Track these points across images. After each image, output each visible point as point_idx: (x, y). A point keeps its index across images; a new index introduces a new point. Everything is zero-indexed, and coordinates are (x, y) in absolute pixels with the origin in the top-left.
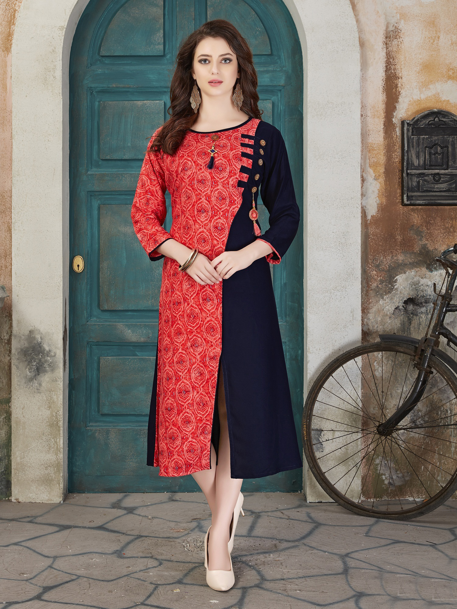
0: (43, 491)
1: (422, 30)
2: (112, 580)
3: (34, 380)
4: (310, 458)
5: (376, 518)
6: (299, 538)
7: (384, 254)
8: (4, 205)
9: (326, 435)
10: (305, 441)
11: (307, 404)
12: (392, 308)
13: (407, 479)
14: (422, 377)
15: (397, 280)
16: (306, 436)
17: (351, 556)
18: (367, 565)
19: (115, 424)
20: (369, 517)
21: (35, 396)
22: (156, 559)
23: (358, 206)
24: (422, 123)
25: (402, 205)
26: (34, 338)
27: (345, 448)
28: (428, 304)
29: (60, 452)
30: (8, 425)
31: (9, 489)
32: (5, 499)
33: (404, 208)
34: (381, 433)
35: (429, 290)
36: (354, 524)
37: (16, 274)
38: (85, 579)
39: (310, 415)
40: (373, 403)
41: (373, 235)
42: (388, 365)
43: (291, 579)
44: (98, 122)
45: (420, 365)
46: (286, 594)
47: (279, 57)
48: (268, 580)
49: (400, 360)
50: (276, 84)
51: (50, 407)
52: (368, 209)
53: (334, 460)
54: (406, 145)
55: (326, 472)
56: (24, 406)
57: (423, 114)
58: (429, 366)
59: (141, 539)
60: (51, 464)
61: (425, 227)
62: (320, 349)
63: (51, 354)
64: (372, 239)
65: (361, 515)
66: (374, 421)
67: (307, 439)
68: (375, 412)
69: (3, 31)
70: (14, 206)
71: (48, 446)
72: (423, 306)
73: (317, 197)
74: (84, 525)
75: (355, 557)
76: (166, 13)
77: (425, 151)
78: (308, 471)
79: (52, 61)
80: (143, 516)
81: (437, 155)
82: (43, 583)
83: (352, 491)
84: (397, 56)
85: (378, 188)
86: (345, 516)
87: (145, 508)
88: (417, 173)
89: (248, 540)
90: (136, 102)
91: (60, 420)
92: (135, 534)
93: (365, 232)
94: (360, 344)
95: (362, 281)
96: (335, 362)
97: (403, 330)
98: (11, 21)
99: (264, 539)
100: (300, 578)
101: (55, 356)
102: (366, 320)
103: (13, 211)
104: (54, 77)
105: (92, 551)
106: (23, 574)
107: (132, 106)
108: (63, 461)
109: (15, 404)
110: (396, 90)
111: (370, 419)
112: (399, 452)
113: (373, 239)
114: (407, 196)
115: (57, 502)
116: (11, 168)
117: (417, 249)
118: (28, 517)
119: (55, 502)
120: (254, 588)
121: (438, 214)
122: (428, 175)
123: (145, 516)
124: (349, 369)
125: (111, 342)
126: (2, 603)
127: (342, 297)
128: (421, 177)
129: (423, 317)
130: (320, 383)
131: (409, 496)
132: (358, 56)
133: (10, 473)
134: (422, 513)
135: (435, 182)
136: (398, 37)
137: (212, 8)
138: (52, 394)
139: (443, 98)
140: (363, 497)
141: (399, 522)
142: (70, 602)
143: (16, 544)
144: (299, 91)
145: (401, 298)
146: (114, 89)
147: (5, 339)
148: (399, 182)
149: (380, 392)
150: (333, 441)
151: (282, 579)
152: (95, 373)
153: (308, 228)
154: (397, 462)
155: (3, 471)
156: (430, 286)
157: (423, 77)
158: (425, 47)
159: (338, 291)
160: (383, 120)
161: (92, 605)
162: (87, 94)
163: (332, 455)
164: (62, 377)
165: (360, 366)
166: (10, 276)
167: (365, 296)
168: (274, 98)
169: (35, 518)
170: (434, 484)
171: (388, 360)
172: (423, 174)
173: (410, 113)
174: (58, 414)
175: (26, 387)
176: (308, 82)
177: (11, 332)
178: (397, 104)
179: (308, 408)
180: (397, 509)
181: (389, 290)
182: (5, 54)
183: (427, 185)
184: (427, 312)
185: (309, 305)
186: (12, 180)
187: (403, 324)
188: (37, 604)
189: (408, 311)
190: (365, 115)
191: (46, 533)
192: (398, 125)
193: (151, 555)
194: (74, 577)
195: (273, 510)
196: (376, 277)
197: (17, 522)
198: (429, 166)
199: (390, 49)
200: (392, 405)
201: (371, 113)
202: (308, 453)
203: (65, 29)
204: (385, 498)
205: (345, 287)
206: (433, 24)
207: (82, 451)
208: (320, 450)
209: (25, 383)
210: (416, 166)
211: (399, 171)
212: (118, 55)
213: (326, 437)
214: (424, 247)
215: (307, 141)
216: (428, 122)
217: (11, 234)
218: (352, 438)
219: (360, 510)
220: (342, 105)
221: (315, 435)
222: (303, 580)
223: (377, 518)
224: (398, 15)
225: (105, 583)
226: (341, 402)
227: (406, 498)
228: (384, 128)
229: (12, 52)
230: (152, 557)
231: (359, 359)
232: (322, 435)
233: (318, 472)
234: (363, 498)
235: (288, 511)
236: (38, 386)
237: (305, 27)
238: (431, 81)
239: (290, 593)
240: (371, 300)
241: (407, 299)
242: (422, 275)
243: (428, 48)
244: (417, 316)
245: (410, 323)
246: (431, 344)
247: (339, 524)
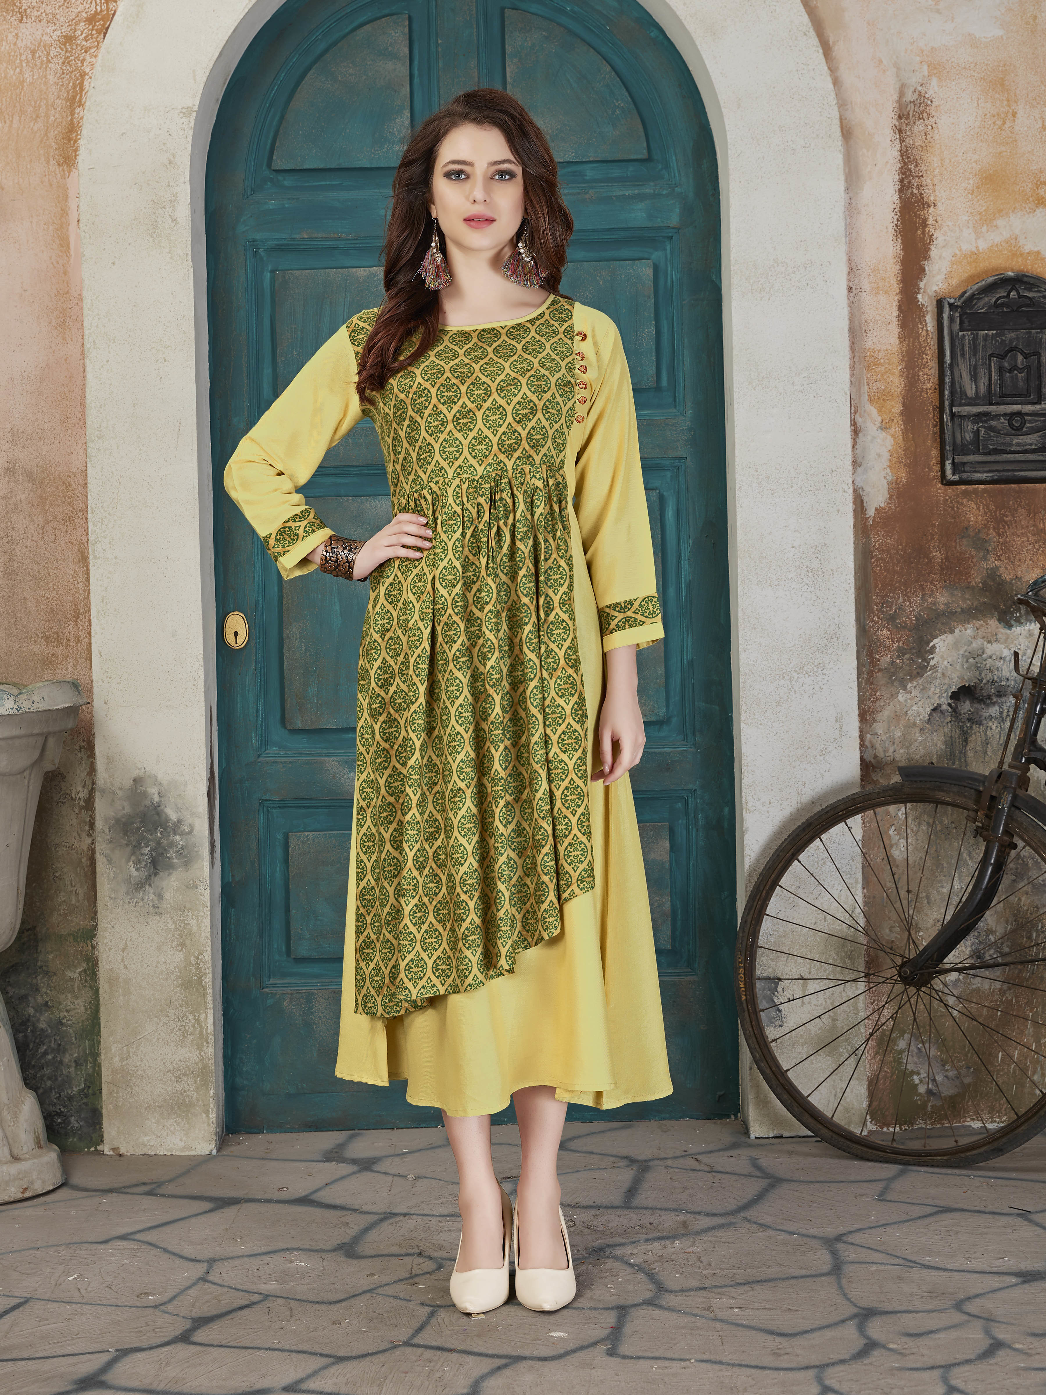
0: (172, 1128)
1: (979, 99)
2: (338, 1302)
3: (147, 887)
4: (754, 1039)
5: (900, 1164)
6: (734, 1207)
7: (906, 590)
8: (69, 504)
9: (789, 989)
10: (741, 1003)
11: (746, 922)
12: (925, 710)
13: (967, 1080)
14: (994, 856)
15: (934, 647)
16: (745, 991)
17: (849, 1240)
18: (882, 1255)
19: (324, 980)
20: (886, 1162)
21: (149, 921)
22: (431, 1258)
23: (846, 488)
24: (981, 303)
25: (943, 484)
26: (145, 795)
27: (830, 1016)
28: (1003, 699)
29: (207, 1043)
30: (91, 987)
31: (98, 1127)
32: (89, 1151)
33: (946, 490)
34: (906, 980)
35: (1005, 667)
36: (852, 1178)
37: (101, 656)
38: (280, 1301)
39: (752, 946)
40: (889, 918)
41: (881, 550)
42: (920, 833)
43: (721, 1287)
44: (271, 316)
45: (987, 830)
46: (711, 1315)
47: (667, 166)
48: (671, 1292)
49: (946, 822)
50: (661, 225)
51: (183, 945)
52: (868, 495)
53: (806, 1043)
54: (948, 353)
55: (788, 1070)
56: (126, 943)
57: (983, 283)
58: (1007, 832)
59: (393, 1220)
60: (189, 1069)
61: (994, 530)
62: (770, 803)
63: (182, 829)
64: (878, 559)
65: (868, 1160)
66: (892, 956)
67: (746, 999)
68: (893, 937)
69: (58, 120)
70: (94, 506)
71: (180, 1030)
72: (994, 704)
73: (756, 471)
74: (269, 1196)
75: (857, 1242)
76: (416, 72)
77: (990, 365)
78: (751, 1069)
79: (169, 185)
80: (394, 1175)
81: (1016, 372)
82: (191, 1311)
83: (847, 1110)
84: (925, 158)
85: (890, 448)
86: (834, 1162)
87: (397, 1159)
88: (972, 413)
89: (626, 1215)
90: (354, 270)
91: (205, 973)
92: (380, 1211)
93: (863, 544)
94: (857, 790)
95: (858, 652)
96: (804, 829)
97: (950, 756)
98: (74, 97)
99: (659, 1212)
100: (740, 1284)
101: (190, 832)
102: (869, 736)
103: (90, 516)
104: (174, 220)
105: (289, 1247)
106: (145, 1294)
107: (347, 280)
108: (215, 1062)
109: (105, 941)
110: (923, 233)
111: (882, 950)
112: (949, 1023)
113: (881, 559)
114: (953, 463)
115: (203, 1154)
116: (85, 423)
117: (977, 579)
118: (144, 1184)
119: (200, 1153)
120: (643, 1307)
121: (1021, 502)
122: (997, 416)
123: (399, 1175)
124: (835, 845)
125: (311, 799)
126: (108, 1351)
127: (817, 688)
128: (982, 422)
129: (994, 727)
130: (773, 876)
131: (973, 1119)
132: (839, 159)
133: (98, 1092)
134: (1000, 1151)
135: (1013, 432)
136: (925, 115)
137: (515, 60)
138: (188, 915)
139: (1025, 248)
140: (871, 1122)
141: (949, 1171)
142: (251, 1345)
143: (123, 1238)
144: (712, 239)
145: (945, 687)
146: (305, 243)
147: (79, 799)
148: (935, 433)
149: (903, 893)
150: (803, 1002)
151: (701, 1289)
152: (278, 869)
153: (738, 539)
154: (944, 1045)
155: (83, 1090)
156: (1008, 659)
157: (981, 202)
158: (986, 136)
159: (807, 676)
160: (896, 298)
161: (299, 1349)
162: (245, 256)
163: (802, 1033)
164: (208, 878)
165: (859, 836)
166: (86, 659)
167: (866, 684)
168: (657, 255)
169: (159, 1186)
170: (1027, 1090)
171: (919, 824)
172: (987, 414)
173: (954, 282)
174: (201, 959)
175: (129, 903)
176: (731, 218)
177: (93, 783)
178: (926, 263)
179: (747, 931)
180: (948, 1144)
181: (919, 671)
182: (63, 170)
183: (995, 439)
184: (1001, 717)
185: (744, 708)
186: (85, 449)
187: (950, 743)
188: (182, 1351)
189: (960, 715)
190: (856, 289)
191: (187, 1215)
192: (929, 309)
193: (417, 1251)
194: (256, 1298)
195: (676, 1155)
196: (888, 642)
197: (121, 1195)
198: (1000, 397)
199: (909, 141)
200: (931, 921)
201: (870, 283)
202: (750, 1029)
203: (194, 114)
204: (920, 1124)
205: (821, 665)
206: (1002, 85)
207: (255, 1041)
208: (777, 1023)
209: (127, 893)
210: (971, 398)
211: (934, 409)
212: (312, 167)
213: (788, 995)
214: (993, 574)
215: (732, 348)
216: (994, 300)
217: (87, 566)
218: (844, 994)
219: (865, 1149)
220: (806, 268)
221: (764, 989)
222: (747, 1288)
223: (904, 1164)
224: (925, 67)
225: (324, 1307)
226: (819, 916)
227: (966, 1123)
228: (899, 316)
229: (81, 165)
230: (420, 1254)
231: (856, 822)
232: (779, 989)
233: (774, 1069)
234: (871, 1126)
235: (709, 1155)
236: (156, 898)
237: (722, 97)
238: (1000, 211)
239: (720, 1315)
240: (878, 693)
241: (959, 689)
242: (989, 635)
243: (991, 138)
244: (980, 725)
245: (966, 740)
246: (1011, 784)
247: (822, 1179)
